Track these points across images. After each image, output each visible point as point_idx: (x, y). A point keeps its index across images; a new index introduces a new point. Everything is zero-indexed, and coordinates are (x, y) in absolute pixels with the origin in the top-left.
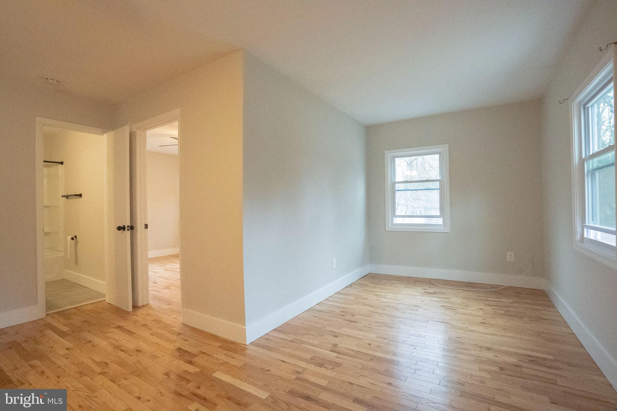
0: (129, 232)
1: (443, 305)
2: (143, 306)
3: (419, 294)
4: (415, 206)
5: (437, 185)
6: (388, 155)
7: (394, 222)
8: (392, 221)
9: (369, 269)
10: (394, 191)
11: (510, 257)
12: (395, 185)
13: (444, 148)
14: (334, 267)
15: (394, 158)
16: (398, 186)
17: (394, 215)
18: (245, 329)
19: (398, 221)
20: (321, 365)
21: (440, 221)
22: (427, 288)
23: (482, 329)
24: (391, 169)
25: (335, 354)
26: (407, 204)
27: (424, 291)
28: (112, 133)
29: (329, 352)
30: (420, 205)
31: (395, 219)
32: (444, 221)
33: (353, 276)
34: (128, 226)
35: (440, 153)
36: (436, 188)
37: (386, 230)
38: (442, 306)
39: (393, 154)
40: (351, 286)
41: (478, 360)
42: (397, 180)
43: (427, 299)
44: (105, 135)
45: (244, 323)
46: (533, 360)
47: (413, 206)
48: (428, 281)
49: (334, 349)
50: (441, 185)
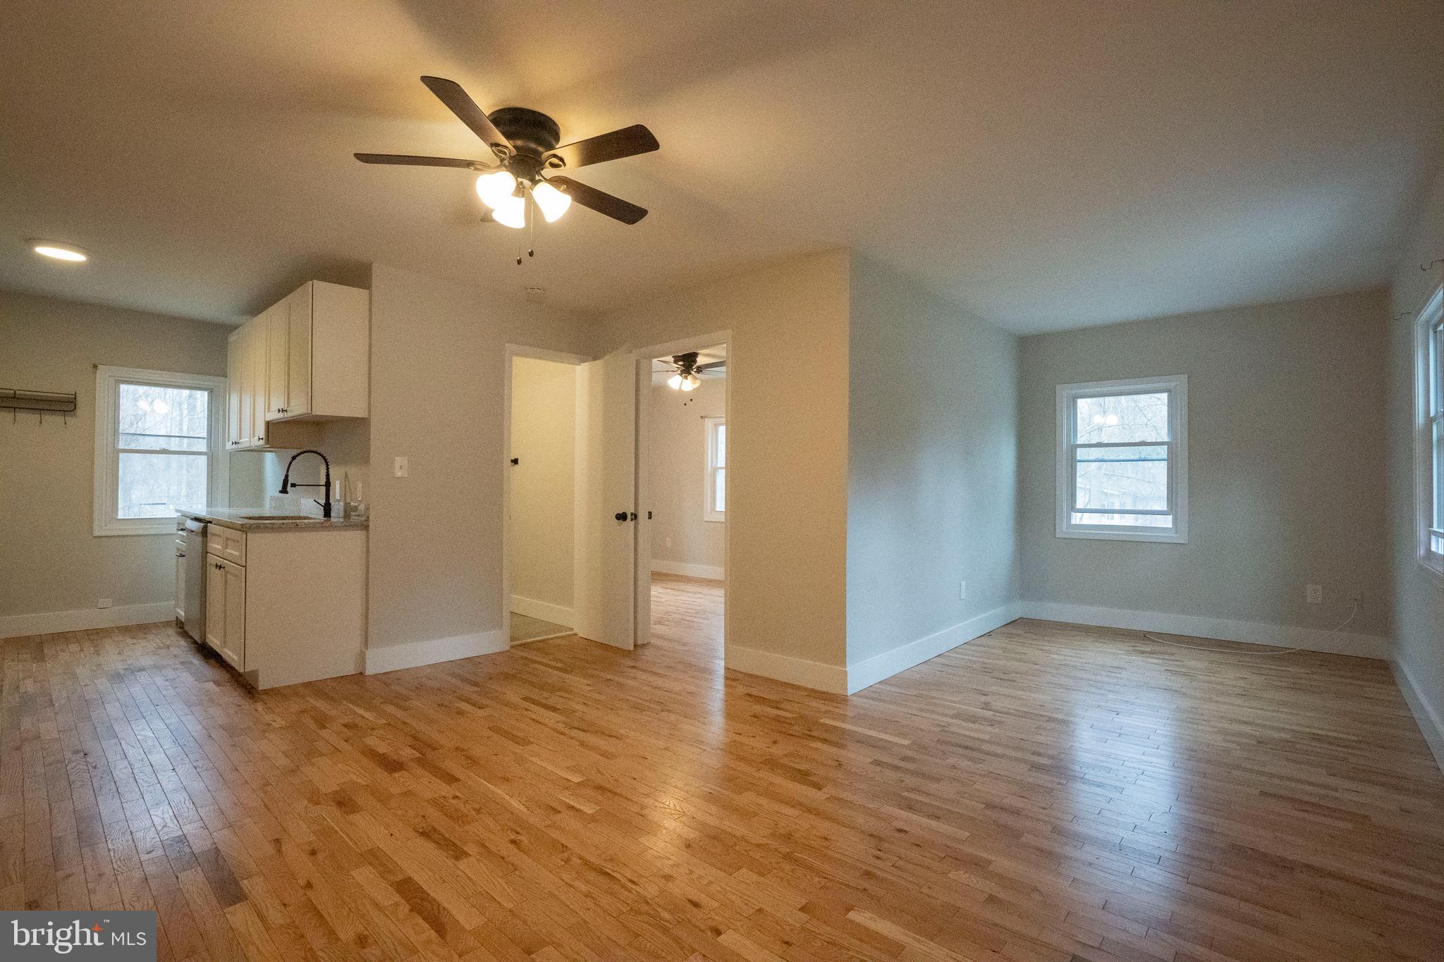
0: (633, 522)
1: (1167, 668)
2: (644, 645)
3: (1123, 652)
4: (1109, 491)
5: (1163, 452)
6: (1063, 391)
7: (1073, 522)
8: (1069, 518)
9: (1019, 609)
10: (1073, 462)
11: (1313, 593)
12: (1076, 452)
13: (1180, 382)
14: (962, 598)
15: (1075, 398)
16: (1081, 454)
17: (1073, 508)
18: (846, 672)
19: (1077, 519)
20: (974, 722)
21: (1166, 522)
22: (1138, 645)
23: (1240, 701)
24: (1068, 417)
25: (991, 713)
26: (1088, 487)
27: (1133, 648)
28: (599, 363)
29: (979, 710)
30: (1123, 490)
31: (1074, 514)
32: (1175, 521)
33: (993, 617)
34: (632, 514)
35: (1169, 391)
36: (1160, 457)
37: (1057, 536)
38: (1166, 670)
39: (1074, 392)
40: (989, 634)
41: (1224, 732)
42: (1081, 440)
43: (1138, 660)
44: (585, 366)
45: (844, 664)
46: (1316, 738)
47: (1105, 491)
48: (1142, 635)
49: (986, 706)
50: (1170, 452)
